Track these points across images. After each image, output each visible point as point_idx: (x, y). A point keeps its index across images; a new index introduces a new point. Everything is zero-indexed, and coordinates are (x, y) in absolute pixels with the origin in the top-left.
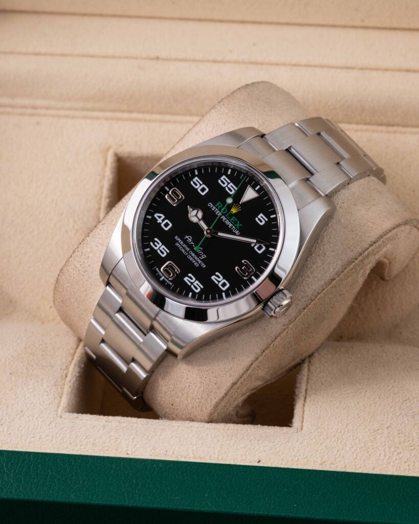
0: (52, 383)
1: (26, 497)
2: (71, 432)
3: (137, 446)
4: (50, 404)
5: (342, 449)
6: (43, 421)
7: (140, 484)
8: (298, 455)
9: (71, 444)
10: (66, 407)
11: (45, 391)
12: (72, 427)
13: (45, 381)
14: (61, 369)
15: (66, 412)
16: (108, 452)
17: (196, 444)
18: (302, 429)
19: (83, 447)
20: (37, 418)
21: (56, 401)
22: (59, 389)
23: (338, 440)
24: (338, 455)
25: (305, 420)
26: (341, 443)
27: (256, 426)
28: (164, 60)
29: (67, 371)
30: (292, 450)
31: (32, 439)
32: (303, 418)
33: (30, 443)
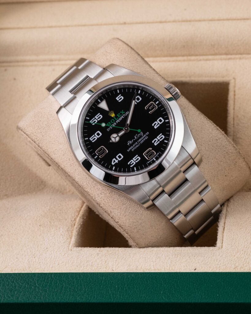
0: (66, 229)
1: (50, 301)
2: (78, 259)
3: (119, 265)
4: (64, 242)
5: (248, 258)
6: (60, 253)
7: (120, 288)
8: (219, 264)
9: (77, 266)
10: (74, 244)
11: (61, 235)
12: (78, 256)
13: (61, 229)
14: (71, 221)
15: (74, 247)
16: (101, 270)
17: (156, 261)
18: (222, 247)
19: (85, 268)
20: (56, 252)
21: (68, 240)
22: (70, 233)
23: (245, 253)
24: (245, 262)
25: (224, 242)
26: (247, 254)
27: (193, 248)
28: (129, 24)
29: (75, 222)
30: (216, 261)
31: (54, 265)
32: (223, 240)
33: (52, 267)
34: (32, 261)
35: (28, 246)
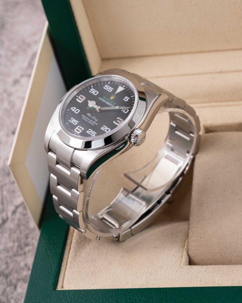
0: (177, 250)
3: (224, 280)
4: (176, 262)
6: (173, 271)
9: (188, 282)
10: (185, 263)
11: (173, 255)
12: (188, 273)
13: (173, 250)
15: (185, 265)
16: (208, 284)
19: (195, 283)
20: (170, 269)
22: (181, 253)
29: (184, 244)
31: (168, 281)
33: (167, 283)
34: (149, 278)
35: (145, 265)
